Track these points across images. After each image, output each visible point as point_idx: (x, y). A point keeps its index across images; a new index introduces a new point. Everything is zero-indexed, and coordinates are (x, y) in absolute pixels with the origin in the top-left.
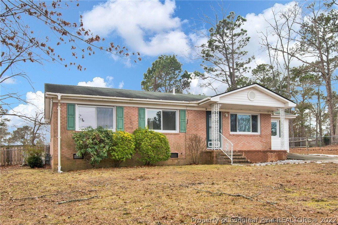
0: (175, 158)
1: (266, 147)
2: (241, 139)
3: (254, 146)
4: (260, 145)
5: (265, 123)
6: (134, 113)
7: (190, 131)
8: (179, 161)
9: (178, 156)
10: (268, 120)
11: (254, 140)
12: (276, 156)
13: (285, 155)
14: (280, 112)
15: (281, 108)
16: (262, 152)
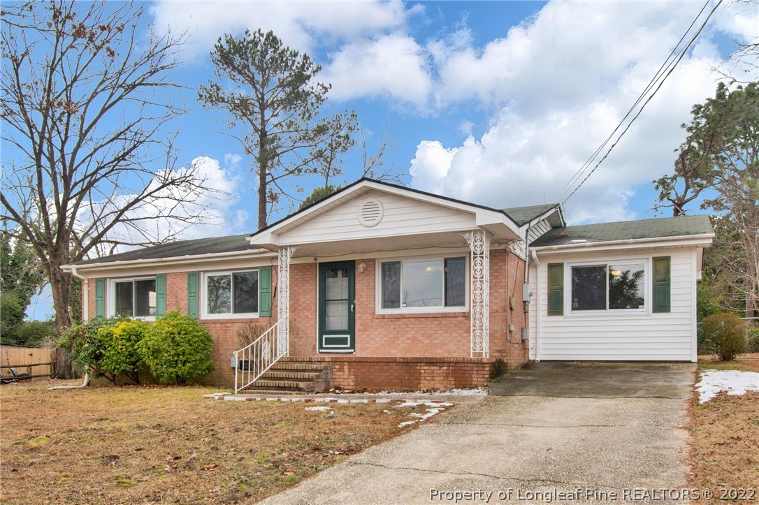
3: (444, 344)
6: (182, 284)
11: (445, 329)
12: (447, 376)
13: (479, 372)
14: (472, 244)
15: (472, 233)
16: (401, 364)
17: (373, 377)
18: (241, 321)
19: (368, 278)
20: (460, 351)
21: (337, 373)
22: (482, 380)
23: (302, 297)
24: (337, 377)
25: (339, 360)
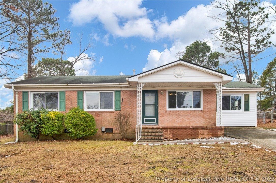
0: (110, 133)
1: (209, 122)
2: (178, 115)
3: (194, 122)
4: (202, 121)
5: (209, 99)
6: (74, 96)
7: (125, 109)
8: (113, 135)
9: (113, 131)
10: (213, 95)
11: (195, 116)
12: (209, 133)
13: (221, 131)
14: (217, 87)
15: (217, 83)
16: (191, 129)
17: (180, 134)
18: (108, 112)
19: (164, 97)
20: (200, 124)
21: (165, 133)
22: (222, 134)
23: (135, 103)
24: (165, 134)
25: (166, 128)
